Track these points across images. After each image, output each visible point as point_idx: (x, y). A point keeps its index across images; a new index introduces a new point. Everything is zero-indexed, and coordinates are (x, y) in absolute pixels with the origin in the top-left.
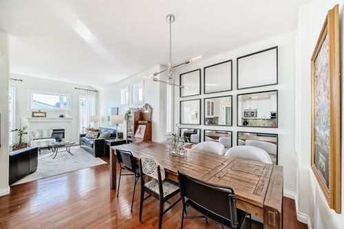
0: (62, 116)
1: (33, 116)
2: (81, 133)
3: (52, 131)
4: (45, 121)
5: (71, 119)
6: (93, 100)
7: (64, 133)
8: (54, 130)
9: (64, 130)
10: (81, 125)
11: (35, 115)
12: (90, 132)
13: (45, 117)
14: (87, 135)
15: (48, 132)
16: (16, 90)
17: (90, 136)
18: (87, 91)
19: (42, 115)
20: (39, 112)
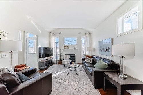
0: (74, 48)
1: (64, 48)
2: (83, 58)
3: (70, 56)
4: (68, 50)
5: (78, 49)
6: (88, 38)
7: (75, 57)
8: (71, 55)
9: (75, 55)
10: (82, 53)
11: (65, 47)
12: (87, 58)
13: (68, 48)
14: (86, 60)
15: (68, 56)
16: (60, 37)
17: (87, 61)
18: (85, 34)
19: (67, 47)
20: (66, 46)
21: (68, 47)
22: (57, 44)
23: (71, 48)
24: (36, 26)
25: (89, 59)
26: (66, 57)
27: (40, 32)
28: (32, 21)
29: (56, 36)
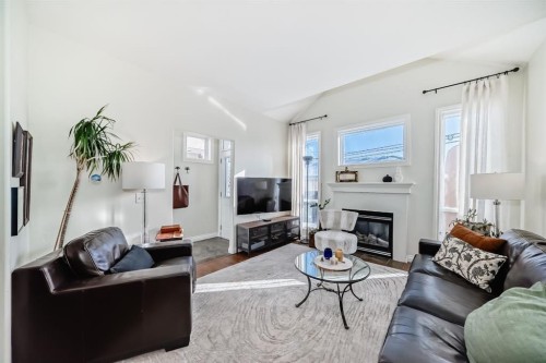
0: (388, 179)
1: (338, 180)
3: (356, 215)
4: (354, 189)
5: (411, 185)
7: (391, 224)
9: (391, 215)
10: (443, 207)
11: (341, 177)
12: (453, 242)
13: (356, 181)
14: (439, 255)
15: (349, 217)
16: (322, 136)
17: (449, 263)
18: (465, 87)
19: (352, 177)
20: (347, 172)
21: (354, 172)
22: (308, 164)
23: (370, 177)
24: (227, 112)
25: (468, 258)
26: (337, 223)
27: (244, 126)
28: (212, 100)
29: (308, 132)
